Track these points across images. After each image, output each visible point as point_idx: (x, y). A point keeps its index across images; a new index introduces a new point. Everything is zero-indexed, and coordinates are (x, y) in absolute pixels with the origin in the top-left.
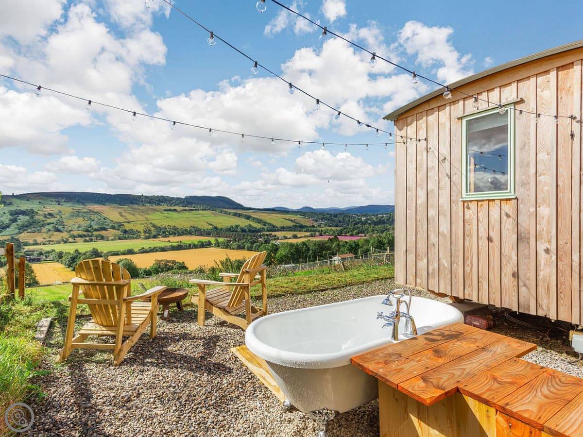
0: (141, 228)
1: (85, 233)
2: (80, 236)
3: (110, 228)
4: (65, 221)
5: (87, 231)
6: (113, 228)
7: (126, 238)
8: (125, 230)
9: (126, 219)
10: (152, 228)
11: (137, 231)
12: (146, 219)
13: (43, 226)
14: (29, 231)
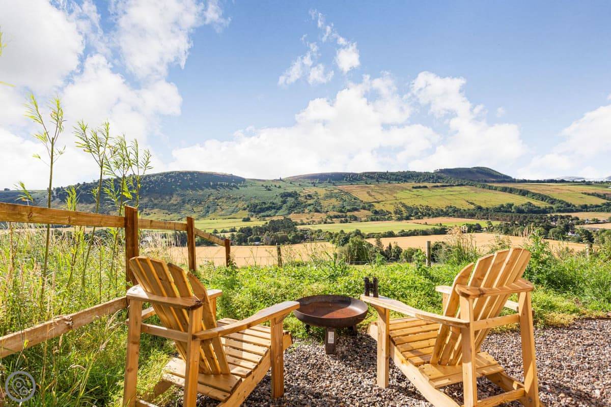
0: (391, 209)
1: (340, 214)
2: (336, 217)
3: (361, 209)
4: (322, 201)
5: (341, 211)
6: (364, 208)
7: (378, 220)
8: (375, 210)
9: (375, 198)
10: (403, 209)
11: (387, 212)
12: (395, 199)
13: (305, 206)
14: (296, 211)
